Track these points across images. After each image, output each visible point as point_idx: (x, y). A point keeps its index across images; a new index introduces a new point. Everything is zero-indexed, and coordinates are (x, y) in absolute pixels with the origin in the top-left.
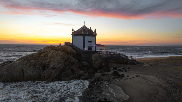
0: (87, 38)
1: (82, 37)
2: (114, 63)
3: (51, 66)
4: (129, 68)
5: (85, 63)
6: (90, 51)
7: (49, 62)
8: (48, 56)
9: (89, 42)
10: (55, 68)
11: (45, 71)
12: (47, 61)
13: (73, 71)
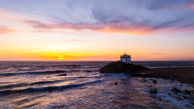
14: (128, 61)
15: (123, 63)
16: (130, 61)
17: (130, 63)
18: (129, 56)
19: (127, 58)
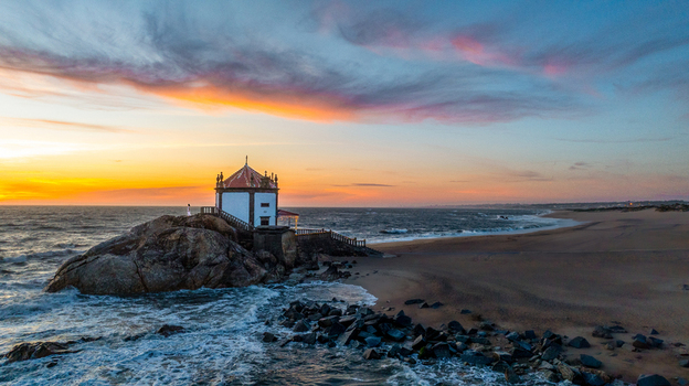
0: (260, 198)
1: (247, 195)
2: (322, 252)
3: (202, 260)
4: (355, 262)
5: (265, 254)
6: (266, 227)
7: (194, 253)
8: (187, 240)
9: (263, 205)
10: (215, 265)
11: (193, 272)
12: (189, 251)
13: (250, 270)
14: (259, 212)
15: (230, 221)
16: (271, 212)
17: (272, 223)
18: (266, 180)
19: (257, 190)
